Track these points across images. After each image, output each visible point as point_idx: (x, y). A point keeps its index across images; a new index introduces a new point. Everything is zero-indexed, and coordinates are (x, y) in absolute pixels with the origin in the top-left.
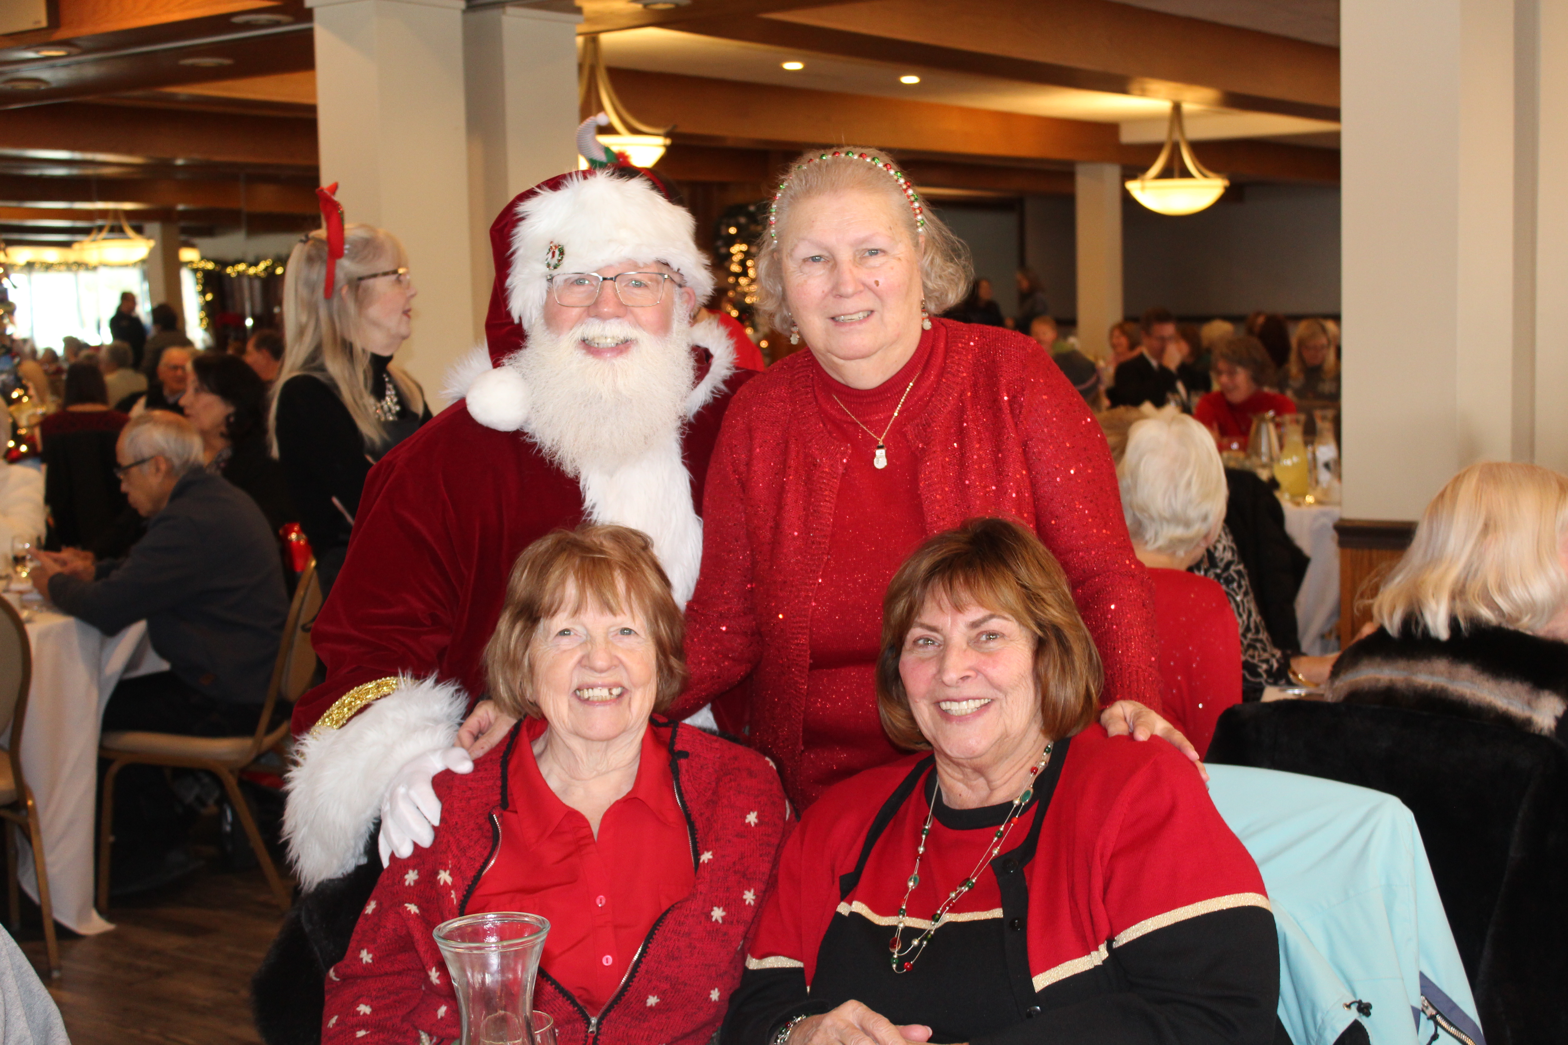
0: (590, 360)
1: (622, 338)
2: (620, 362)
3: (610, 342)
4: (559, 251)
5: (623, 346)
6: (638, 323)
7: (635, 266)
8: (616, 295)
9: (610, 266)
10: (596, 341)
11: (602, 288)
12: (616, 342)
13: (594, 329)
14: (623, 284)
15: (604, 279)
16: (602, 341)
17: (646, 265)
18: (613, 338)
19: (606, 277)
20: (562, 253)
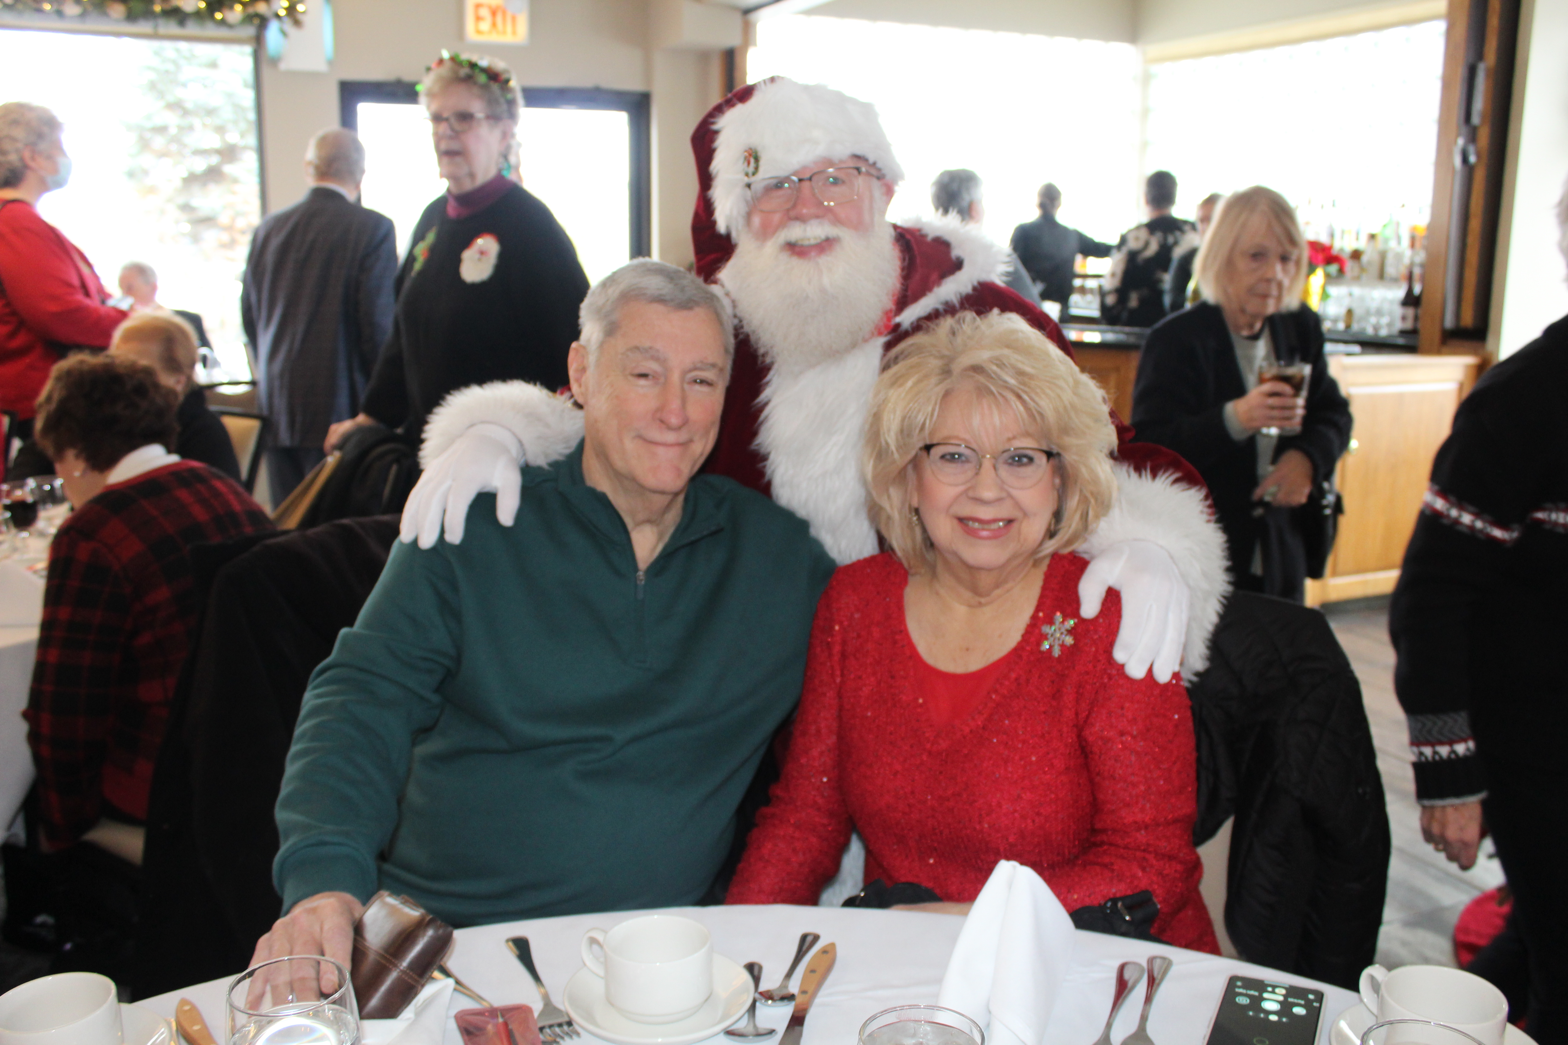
0: (795, 261)
1: (823, 237)
2: (824, 260)
3: (813, 242)
4: (753, 157)
5: (826, 245)
6: (837, 221)
7: (830, 163)
8: (814, 195)
9: (805, 168)
10: (800, 243)
11: (799, 190)
12: (819, 241)
13: (796, 232)
14: (820, 184)
15: (800, 180)
16: (806, 243)
17: (841, 161)
18: (815, 238)
19: (801, 177)
20: (757, 160)
